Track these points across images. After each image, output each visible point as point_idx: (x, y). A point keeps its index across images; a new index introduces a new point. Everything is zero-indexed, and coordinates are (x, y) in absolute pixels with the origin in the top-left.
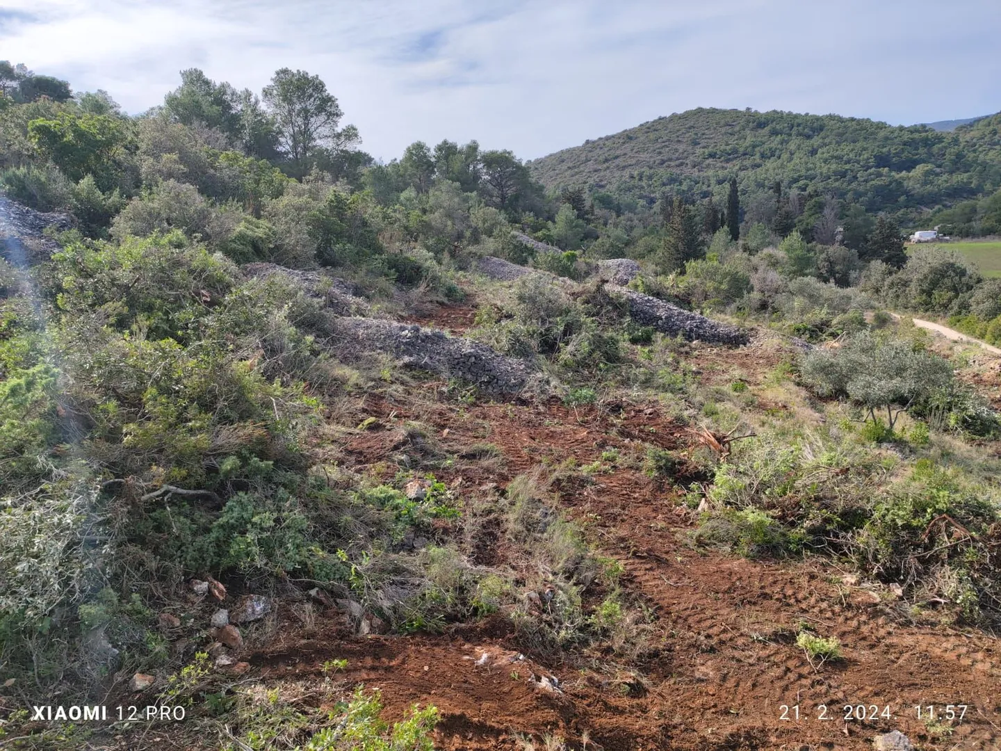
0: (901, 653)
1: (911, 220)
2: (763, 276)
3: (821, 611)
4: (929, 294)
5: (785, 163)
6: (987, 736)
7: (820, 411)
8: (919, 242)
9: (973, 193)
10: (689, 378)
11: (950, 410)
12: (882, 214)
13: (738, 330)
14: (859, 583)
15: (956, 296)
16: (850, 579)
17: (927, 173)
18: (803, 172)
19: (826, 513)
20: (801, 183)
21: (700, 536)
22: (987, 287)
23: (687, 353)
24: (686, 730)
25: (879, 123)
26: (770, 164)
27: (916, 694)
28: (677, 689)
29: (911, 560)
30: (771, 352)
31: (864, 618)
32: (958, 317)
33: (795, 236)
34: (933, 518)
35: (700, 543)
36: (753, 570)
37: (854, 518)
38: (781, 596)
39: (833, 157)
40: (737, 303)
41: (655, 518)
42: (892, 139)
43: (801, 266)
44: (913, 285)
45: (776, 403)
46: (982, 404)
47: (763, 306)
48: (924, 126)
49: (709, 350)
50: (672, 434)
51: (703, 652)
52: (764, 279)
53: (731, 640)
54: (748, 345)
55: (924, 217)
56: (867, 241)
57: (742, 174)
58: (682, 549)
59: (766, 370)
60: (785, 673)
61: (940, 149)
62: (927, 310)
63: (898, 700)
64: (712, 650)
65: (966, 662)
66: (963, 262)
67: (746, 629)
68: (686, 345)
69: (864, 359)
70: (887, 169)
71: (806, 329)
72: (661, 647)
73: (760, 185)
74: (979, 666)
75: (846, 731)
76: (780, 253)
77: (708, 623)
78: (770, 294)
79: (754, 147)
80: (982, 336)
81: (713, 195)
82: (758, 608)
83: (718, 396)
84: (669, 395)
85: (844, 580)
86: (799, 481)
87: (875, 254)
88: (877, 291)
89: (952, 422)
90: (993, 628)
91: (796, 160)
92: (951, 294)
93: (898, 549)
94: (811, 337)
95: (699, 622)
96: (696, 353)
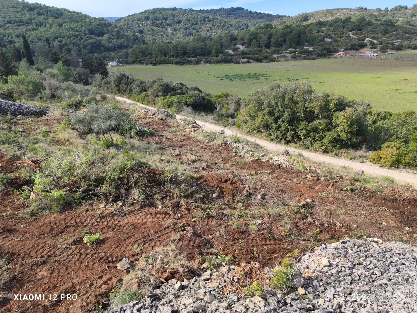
0: (124, 227)
1: (108, 57)
2: (49, 82)
3: (92, 224)
4: (119, 87)
5: (49, 29)
6: (154, 244)
7: (84, 139)
8: (112, 66)
9: (126, 47)
10: (18, 135)
11: (131, 130)
12: (96, 55)
13: (40, 108)
14: (105, 206)
15: (128, 87)
16: (102, 206)
17: (109, 38)
18: (58, 34)
19: (88, 183)
20: (59, 39)
21: (33, 211)
22: (136, 82)
23: (15, 122)
24: (34, 308)
25: (85, 15)
26: (41, 29)
27: (130, 240)
28: (28, 290)
29: (123, 191)
30: (58, 116)
31: (109, 219)
32: (130, 95)
33: (60, 63)
34: (127, 172)
35: (33, 214)
36: (61, 217)
37: (99, 181)
38: (75, 224)
39: (70, 28)
40: (39, 96)
41: (5, 210)
42: (92, 23)
43: (67, 77)
44: (112, 83)
45: (64, 139)
46: (141, 126)
47: (53, 96)
48: (103, 18)
49: (27, 119)
50: (12, 165)
51: (40, 265)
52: (50, 84)
53: (54, 253)
54: (47, 115)
55: (112, 56)
56: (92, 65)
57: (28, 33)
58: (23, 220)
59: (58, 125)
60: (80, 256)
61: (112, 29)
62: (119, 93)
63: (125, 246)
64: (45, 262)
65: (145, 220)
66: (127, 74)
67: (60, 245)
68: (14, 119)
69: (95, 115)
70: (93, 35)
71: (73, 104)
72: (16, 273)
73: (39, 39)
74: (149, 220)
75: (107, 268)
76: (55, 71)
77: (41, 251)
78: (55, 90)
79: (31, 20)
80: (138, 101)
81: (15, 43)
82: (65, 233)
83: (35, 141)
84: (7, 145)
85: (100, 207)
86: (76, 172)
87: (97, 71)
88: (100, 86)
89: (133, 134)
90: (152, 205)
91: (53, 28)
92: (126, 86)
93: (117, 188)
94: (76, 108)
95: (37, 252)
96: (21, 122)
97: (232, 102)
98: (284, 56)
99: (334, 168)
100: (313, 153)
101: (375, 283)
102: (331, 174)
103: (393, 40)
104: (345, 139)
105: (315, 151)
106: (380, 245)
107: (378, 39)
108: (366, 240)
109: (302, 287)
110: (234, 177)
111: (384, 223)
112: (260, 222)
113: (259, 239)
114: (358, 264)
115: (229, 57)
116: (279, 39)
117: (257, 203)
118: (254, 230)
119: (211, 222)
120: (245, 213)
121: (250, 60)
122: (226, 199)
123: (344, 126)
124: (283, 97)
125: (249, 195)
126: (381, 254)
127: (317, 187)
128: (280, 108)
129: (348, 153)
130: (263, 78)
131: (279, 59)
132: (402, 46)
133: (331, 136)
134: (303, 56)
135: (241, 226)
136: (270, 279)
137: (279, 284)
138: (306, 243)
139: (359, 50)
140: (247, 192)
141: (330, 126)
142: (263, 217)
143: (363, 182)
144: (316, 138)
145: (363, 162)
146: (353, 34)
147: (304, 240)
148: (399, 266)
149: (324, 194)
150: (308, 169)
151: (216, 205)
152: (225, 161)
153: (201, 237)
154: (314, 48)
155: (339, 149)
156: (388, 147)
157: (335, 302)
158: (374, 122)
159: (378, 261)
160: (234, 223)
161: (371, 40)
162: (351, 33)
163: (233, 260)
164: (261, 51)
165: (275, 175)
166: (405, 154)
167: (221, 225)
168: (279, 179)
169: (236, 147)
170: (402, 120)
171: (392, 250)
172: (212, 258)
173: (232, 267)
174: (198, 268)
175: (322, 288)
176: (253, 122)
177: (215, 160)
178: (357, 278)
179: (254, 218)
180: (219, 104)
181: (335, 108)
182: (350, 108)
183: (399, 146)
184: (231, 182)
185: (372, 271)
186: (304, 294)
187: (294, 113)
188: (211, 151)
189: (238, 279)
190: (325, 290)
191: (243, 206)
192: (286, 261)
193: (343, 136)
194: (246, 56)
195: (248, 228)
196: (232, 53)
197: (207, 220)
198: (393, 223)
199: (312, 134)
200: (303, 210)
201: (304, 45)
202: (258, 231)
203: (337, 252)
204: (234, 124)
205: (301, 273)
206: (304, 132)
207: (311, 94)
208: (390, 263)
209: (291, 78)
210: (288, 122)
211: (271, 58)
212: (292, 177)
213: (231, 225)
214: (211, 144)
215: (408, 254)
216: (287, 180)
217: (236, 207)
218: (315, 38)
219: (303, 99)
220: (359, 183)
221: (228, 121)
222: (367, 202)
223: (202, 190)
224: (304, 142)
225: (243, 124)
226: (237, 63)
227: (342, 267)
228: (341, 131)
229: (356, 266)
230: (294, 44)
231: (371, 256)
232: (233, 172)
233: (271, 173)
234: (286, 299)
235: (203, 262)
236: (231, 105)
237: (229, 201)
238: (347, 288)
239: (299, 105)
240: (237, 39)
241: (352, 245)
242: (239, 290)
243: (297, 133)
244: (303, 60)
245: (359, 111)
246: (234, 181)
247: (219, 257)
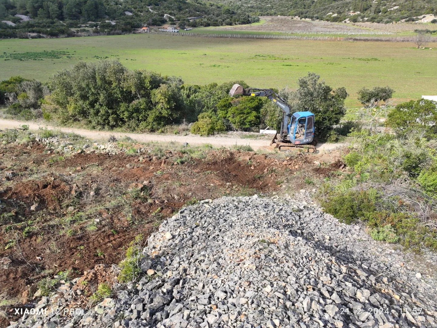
97: (30, 89)
98: (84, 30)
99: (162, 145)
100: (141, 134)
101: (211, 237)
102: (161, 152)
103: (188, 17)
104: (166, 116)
105: (143, 131)
106: (210, 204)
107: (175, 15)
108: (199, 203)
109: (150, 268)
110: (55, 179)
111: (212, 185)
112: (98, 220)
113: (101, 239)
114: (196, 227)
115: (8, 30)
116: (73, 10)
117: (92, 201)
118: (93, 231)
119: (35, 240)
120: (78, 217)
121: (41, 35)
122: (51, 207)
123: (163, 103)
124: (94, 78)
125: (80, 195)
126: (212, 211)
127: (151, 168)
128: (93, 90)
129: (172, 129)
130: (65, 57)
131: (80, 33)
132: (196, 23)
133: (154, 114)
134: (106, 30)
135: (76, 232)
136: (117, 275)
137: (127, 276)
138: (151, 225)
139: (161, 26)
140: (76, 192)
141: (151, 105)
142: (100, 214)
143: (189, 153)
144: (140, 118)
145: (186, 135)
146: (152, 9)
147: (148, 223)
148: (226, 216)
149: (159, 172)
150: (139, 151)
151: (38, 219)
152: (38, 162)
153: (26, 263)
154: (116, 22)
155: (163, 126)
156: (203, 118)
157: (181, 268)
158: (188, 96)
159: (210, 218)
160: (67, 232)
161: (169, 16)
162: (149, 7)
163: (74, 273)
164: (53, 23)
165: (105, 166)
166: (217, 121)
167: (49, 239)
168: (110, 169)
169: (49, 143)
170: (208, 91)
171: (219, 205)
172: (46, 281)
173: (74, 280)
174: (28, 301)
175: (169, 260)
176: (64, 111)
177: (24, 164)
178: (196, 240)
179: (90, 218)
180: (11, 92)
181: (151, 86)
182: (164, 85)
183: (211, 115)
184: (53, 186)
185: (207, 228)
186: (153, 274)
187: (110, 95)
188: (15, 154)
189: (82, 291)
190: (172, 261)
191: (75, 209)
192: (130, 250)
193: (165, 113)
194: (35, 29)
195: (86, 231)
196: (13, 25)
197: (28, 240)
198: (218, 183)
199: (135, 115)
200: (142, 194)
201: (104, 18)
202: (97, 230)
203: (178, 223)
204: (40, 116)
205: (148, 256)
206: (126, 114)
207: (123, 73)
208: (219, 217)
209: (99, 56)
210: (106, 105)
211: (69, 32)
212: (125, 163)
213: (64, 236)
214: (12, 144)
215: (230, 204)
216: (120, 167)
217: (65, 213)
218: (115, 11)
219: (117, 79)
220: (186, 155)
221: (30, 113)
222: (196, 170)
223: (12, 205)
224: (129, 125)
225: (52, 114)
226: (23, 38)
227: (183, 235)
228: (162, 109)
229: (195, 229)
230: (93, 17)
231: (205, 216)
232: (52, 174)
233: (101, 164)
234: (137, 287)
235: (34, 290)
236: (28, 92)
237: (55, 209)
238: (189, 251)
239: (113, 86)
240: (15, 7)
241: (188, 212)
242: (85, 302)
243: (119, 115)
244: (107, 35)
245: (172, 87)
246: (57, 184)
247: (55, 277)
